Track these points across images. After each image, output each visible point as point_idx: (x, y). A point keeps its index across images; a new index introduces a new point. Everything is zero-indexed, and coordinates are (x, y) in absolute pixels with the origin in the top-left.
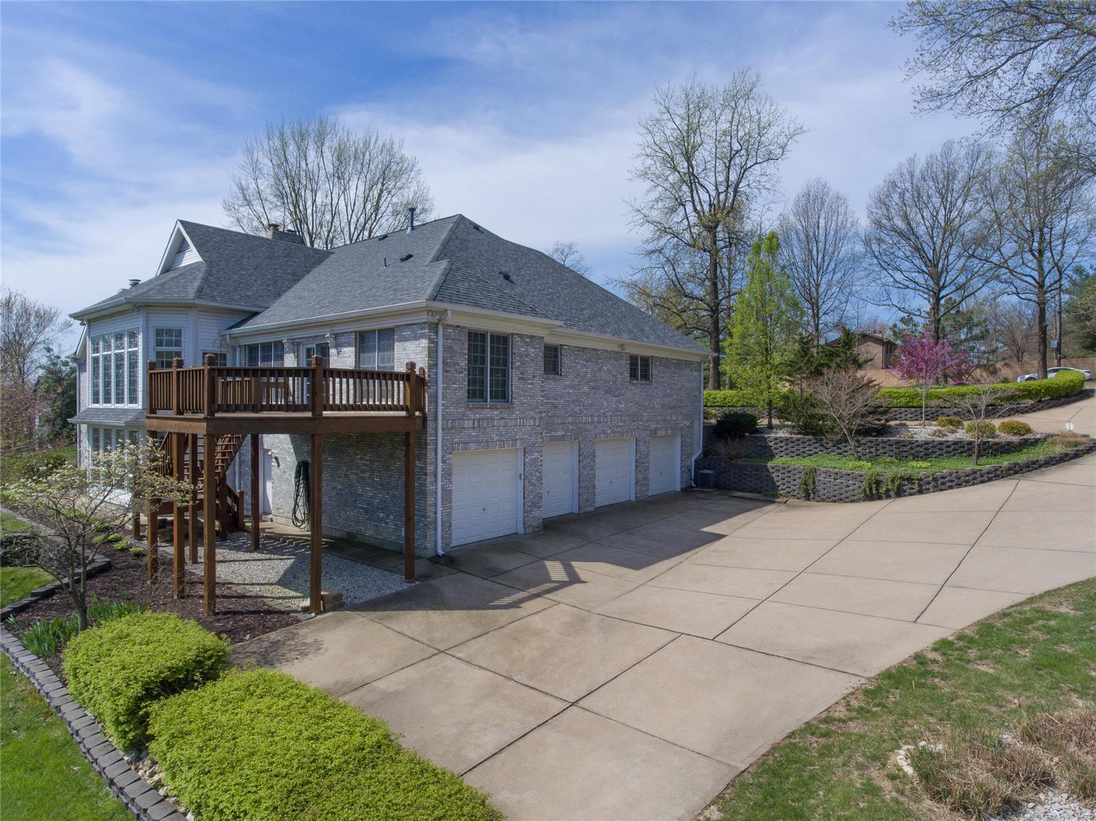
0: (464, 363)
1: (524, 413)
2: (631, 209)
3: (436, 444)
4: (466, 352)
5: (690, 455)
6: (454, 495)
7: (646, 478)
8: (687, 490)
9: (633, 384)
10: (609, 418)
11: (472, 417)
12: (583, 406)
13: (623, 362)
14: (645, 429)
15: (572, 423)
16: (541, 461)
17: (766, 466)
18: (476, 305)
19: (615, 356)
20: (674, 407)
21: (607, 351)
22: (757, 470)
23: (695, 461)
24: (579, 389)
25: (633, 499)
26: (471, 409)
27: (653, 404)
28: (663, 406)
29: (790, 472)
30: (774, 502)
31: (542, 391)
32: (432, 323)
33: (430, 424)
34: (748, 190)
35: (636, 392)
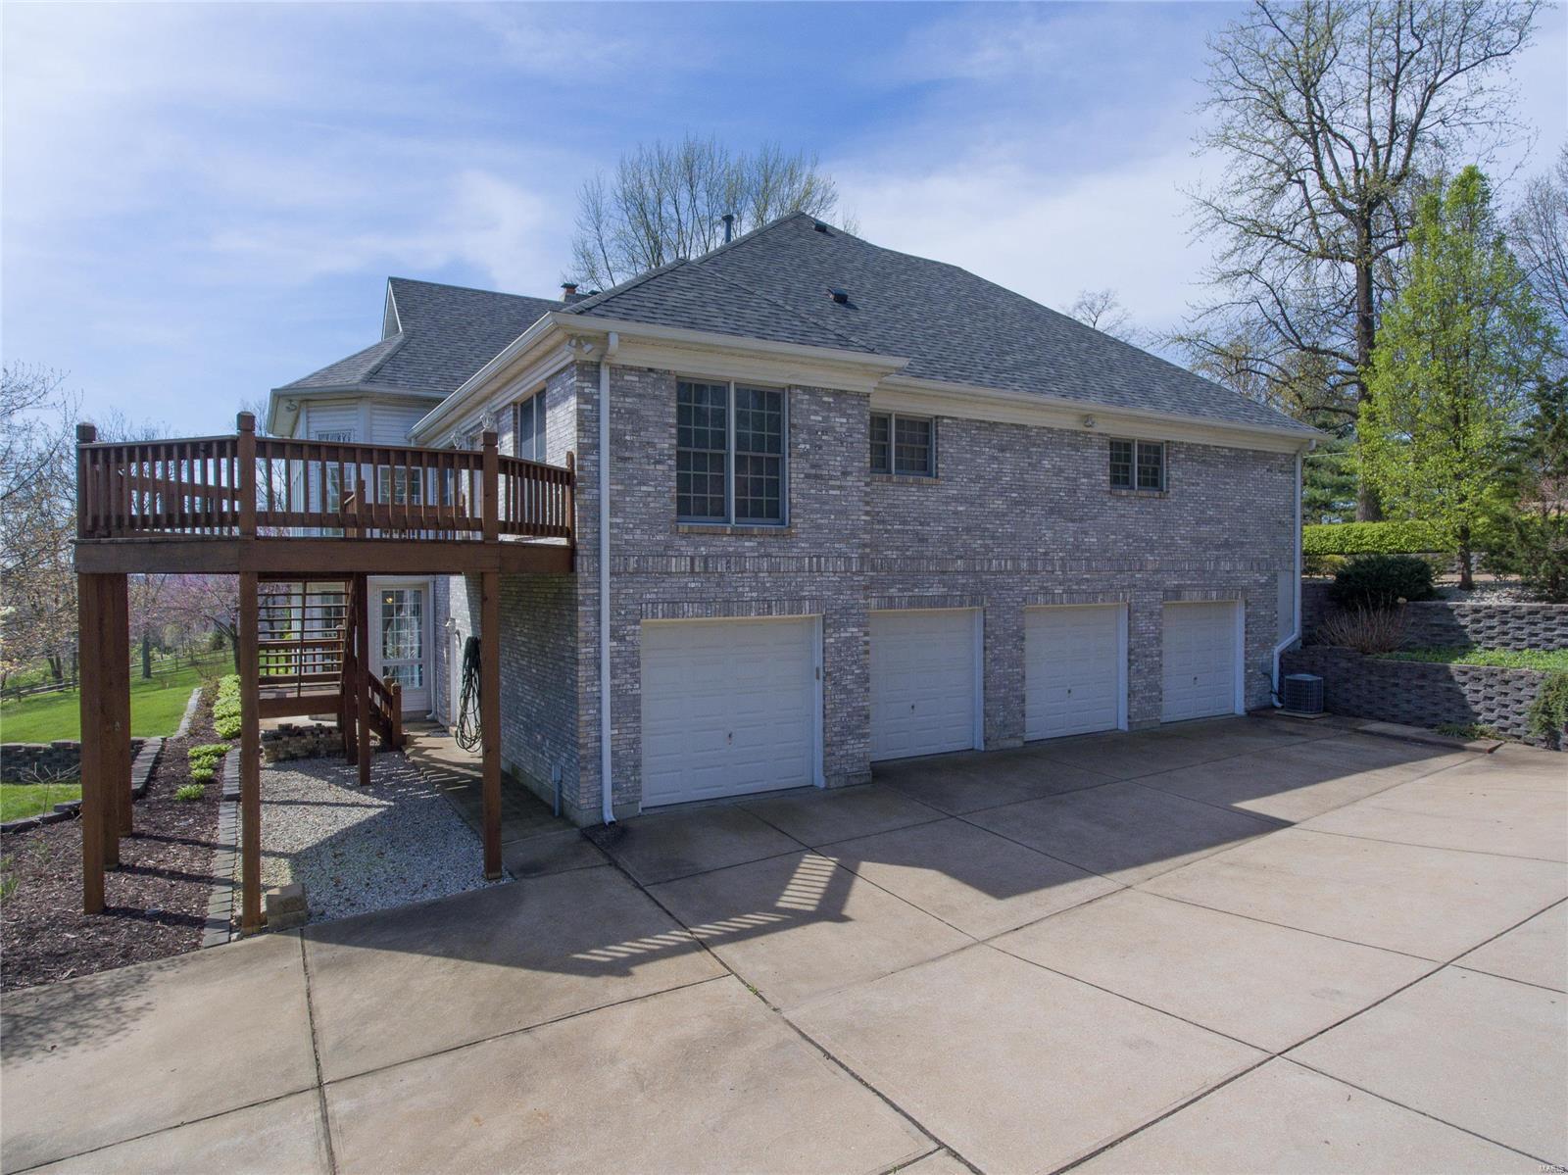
0: (667, 443)
1: (821, 545)
2: (1192, 202)
3: (599, 602)
4: (673, 421)
5: (1267, 643)
6: (645, 707)
7: (1156, 687)
8: (1258, 715)
9: (1120, 497)
10: (1058, 564)
11: (690, 551)
12: (993, 538)
13: (1090, 452)
14: (1150, 587)
15: (964, 573)
16: (866, 643)
17: (1447, 668)
18: (692, 325)
19: (1075, 440)
20: (1226, 544)
21: (1050, 430)
22: (1423, 676)
23: (1282, 656)
24: (981, 505)
25: (1123, 726)
26: (686, 536)
27: (1172, 538)
28: (1197, 541)
29: (1507, 682)
30: (1460, 749)
31: (867, 503)
32: (586, 363)
33: (583, 564)
34: (1441, 131)
35: (1131, 512)
